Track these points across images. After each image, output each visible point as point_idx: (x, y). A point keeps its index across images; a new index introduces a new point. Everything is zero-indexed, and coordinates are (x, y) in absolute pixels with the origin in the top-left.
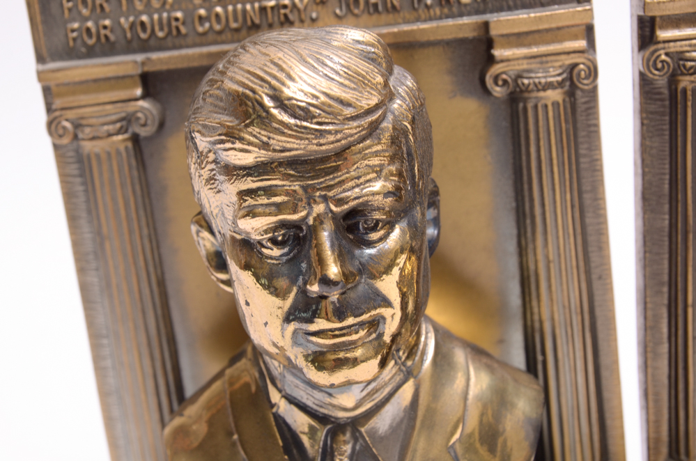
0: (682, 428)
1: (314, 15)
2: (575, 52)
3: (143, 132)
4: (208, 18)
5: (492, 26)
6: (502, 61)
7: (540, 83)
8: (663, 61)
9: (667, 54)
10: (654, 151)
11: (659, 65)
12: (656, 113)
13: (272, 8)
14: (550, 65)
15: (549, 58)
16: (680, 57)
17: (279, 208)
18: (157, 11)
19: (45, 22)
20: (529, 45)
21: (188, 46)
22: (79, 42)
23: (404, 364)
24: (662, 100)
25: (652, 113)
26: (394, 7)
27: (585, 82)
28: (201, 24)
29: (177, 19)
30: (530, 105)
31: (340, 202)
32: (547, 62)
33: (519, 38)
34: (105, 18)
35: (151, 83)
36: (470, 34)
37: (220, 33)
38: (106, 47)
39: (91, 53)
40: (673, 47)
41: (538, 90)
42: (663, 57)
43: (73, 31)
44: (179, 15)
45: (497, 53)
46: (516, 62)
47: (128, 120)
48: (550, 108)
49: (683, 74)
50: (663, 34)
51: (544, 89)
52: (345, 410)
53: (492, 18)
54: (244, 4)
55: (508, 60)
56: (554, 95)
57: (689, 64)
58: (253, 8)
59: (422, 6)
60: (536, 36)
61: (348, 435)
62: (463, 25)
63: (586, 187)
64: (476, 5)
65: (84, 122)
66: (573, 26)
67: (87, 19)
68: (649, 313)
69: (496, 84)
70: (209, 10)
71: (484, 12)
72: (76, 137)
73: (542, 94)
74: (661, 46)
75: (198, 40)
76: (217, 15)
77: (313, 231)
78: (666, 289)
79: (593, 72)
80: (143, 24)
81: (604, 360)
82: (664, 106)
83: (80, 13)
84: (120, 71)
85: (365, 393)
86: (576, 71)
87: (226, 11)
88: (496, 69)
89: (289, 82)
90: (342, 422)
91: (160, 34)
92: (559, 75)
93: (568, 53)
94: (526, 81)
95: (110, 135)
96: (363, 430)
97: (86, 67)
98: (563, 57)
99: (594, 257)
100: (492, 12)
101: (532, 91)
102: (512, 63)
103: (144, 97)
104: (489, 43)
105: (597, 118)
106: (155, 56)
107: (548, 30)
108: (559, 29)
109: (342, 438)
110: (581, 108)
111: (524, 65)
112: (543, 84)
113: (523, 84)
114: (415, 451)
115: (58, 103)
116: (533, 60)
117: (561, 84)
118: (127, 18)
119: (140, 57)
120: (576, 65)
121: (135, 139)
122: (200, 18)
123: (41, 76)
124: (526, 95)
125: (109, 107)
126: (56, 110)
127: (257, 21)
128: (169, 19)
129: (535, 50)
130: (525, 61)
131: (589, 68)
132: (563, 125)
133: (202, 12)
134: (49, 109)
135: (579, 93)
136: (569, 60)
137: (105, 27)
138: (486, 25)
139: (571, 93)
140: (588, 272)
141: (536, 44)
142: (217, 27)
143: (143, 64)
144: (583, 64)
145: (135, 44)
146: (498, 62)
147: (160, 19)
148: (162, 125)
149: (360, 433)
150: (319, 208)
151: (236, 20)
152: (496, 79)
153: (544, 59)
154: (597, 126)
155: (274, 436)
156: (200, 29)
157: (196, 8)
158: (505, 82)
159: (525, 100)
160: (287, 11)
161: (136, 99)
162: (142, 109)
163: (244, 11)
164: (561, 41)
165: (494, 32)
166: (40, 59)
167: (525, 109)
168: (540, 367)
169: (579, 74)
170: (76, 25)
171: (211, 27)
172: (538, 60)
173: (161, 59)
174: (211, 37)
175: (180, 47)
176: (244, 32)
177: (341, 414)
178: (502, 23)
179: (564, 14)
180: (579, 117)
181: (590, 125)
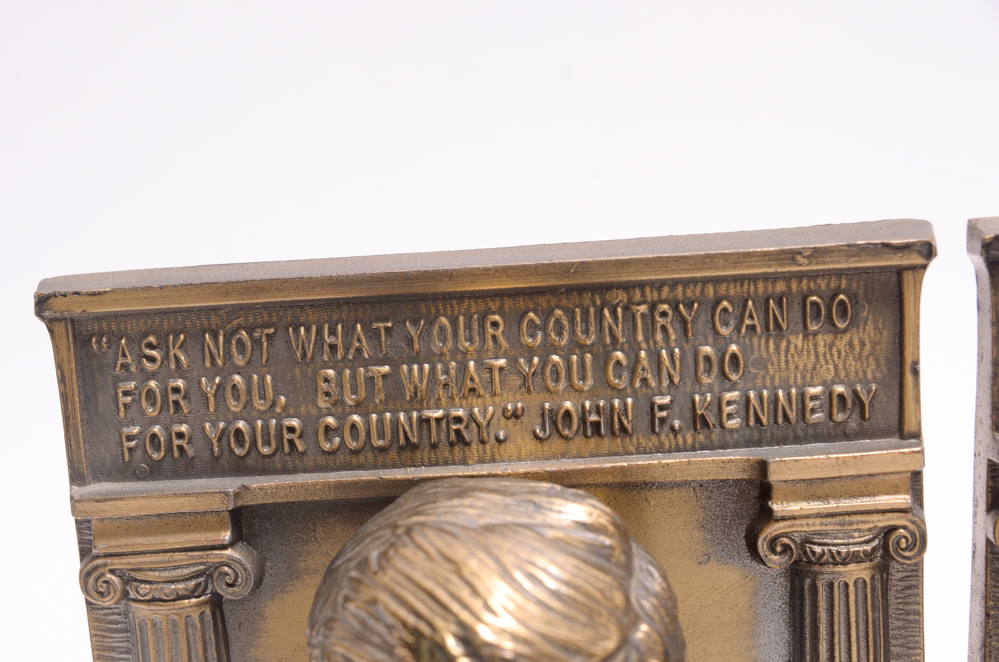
1: (502, 435)
2: (892, 511)
3: (228, 594)
4: (339, 430)
5: (772, 468)
6: (784, 519)
7: (839, 553)
13: (438, 420)
14: (854, 527)
15: (854, 518)
18: (262, 415)
19: (86, 422)
20: (825, 498)
21: (306, 471)
22: (138, 453)
26: (623, 428)
27: (907, 554)
28: (329, 439)
29: (291, 430)
30: (821, 584)
32: (852, 523)
33: (811, 488)
34: (181, 423)
35: (245, 521)
36: (735, 474)
37: (355, 452)
38: (178, 464)
39: (154, 472)
41: (836, 564)
43: (130, 438)
44: (295, 422)
45: (777, 507)
46: (804, 522)
47: (209, 573)
48: (852, 588)
51: (844, 563)
53: (772, 453)
54: (394, 412)
55: (794, 518)
58: (410, 419)
59: (666, 428)
60: (837, 485)
62: (732, 461)
64: (747, 432)
65: (139, 576)
66: (892, 473)
67: (153, 421)
69: (773, 551)
70: (341, 418)
71: (758, 443)
72: (125, 595)
73: (841, 568)
75: (321, 460)
76: (354, 426)
79: (919, 541)
80: (238, 432)
83: (142, 412)
84: (202, 505)
86: (893, 538)
87: (368, 422)
88: (773, 529)
89: (487, 616)
91: (265, 450)
92: (867, 542)
93: (884, 512)
94: (818, 549)
95: (180, 598)
97: (148, 495)
98: (875, 517)
100: (770, 443)
101: (827, 563)
102: (798, 522)
103: (232, 544)
104: (765, 491)
105: (921, 604)
106: (256, 482)
108: (871, 475)
110: (897, 587)
111: (816, 525)
112: (843, 555)
113: (813, 553)
115: (101, 547)
116: (829, 520)
117: (869, 556)
118: (214, 425)
119: (232, 484)
120: (894, 528)
121: (217, 602)
122: (327, 428)
123: (74, 501)
124: (817, 568)
125: (178, 556)
126: (97, 557)
127: (414, 440)
128: (280, 428)
129: (832, 505)
130: (818, 521)
131: (913, 534)
132: (870, 614)
133: (330, 420)
134: (85, 552)
135: (893, 563)
136: (885, 521)
137: (180, 435)
138: (763, 466)
139: (883, 569)
141: (838, 496)
142: (352, 445)
143: (237, 495)
144: (905, 528)
145: (224, 462)
146: (777, 520)
147: (266, 428)
148: (259, 581)
151: (381, 436)
152: (772, 543)
153: (847, 518)
154: (920, 613)
156: (327, 446)
157: (321, 415)
158: (786, 548)
159: (815, 576)
160: (461, 427)
161: (224, 547)
162: (231, 561)
163: (395, 423)
164: (872, 494)
165: (774, 477)
166: (77, 477)
167: (814, 589)
169: (898, 543)
170: (136, 430)
171: (343, 442)
172: (837, 519)
173: (265, 487)
174: (341, 458)
175: (295, 471)
176: (393, 453)
178: (789, 463)
179: (879, 455)
180: (892, 600)
181: (908, 613)
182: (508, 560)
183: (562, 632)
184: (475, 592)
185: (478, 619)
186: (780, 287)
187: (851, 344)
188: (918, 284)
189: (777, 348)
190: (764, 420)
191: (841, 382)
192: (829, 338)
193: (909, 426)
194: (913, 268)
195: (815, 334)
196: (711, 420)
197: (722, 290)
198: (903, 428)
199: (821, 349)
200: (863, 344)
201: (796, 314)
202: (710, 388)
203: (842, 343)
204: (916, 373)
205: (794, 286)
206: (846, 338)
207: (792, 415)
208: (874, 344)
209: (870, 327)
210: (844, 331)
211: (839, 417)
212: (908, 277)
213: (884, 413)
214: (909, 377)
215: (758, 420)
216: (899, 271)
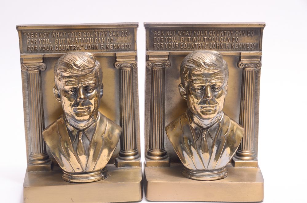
0: (152, 142)
1: (80, 49)
2: (133, 61)
3: (42, 70)
4: (58, 47)
5: (116, 54)
7: (125, 66)
8: (150, 64)
9: (151, 63)
10: (148, 82)
11: (149, 65)
12: (149, 74)
13: (72, 46)
14: (128, 63)
16: (153, 64)
17: (73, 84)
18: (47, 45)
19: (22, 45)
20: (124, 59)
21: (53, 53)
22: (30, 50)
23: (94, 119)
24: (150, 72)
25: (148, 74)
26: (97, 48)
27: (135, 67)
28: (57, 49)
29: (51, 47)
30: (123, 71)
31: (84, 84)
33: (122, 57)
34: (36, 45)
35: (45, 60)
36: (112, 55)
37: (60, 50)
38: (35, 51)
39: (32, 52)
40: (152, 62)
41: (125, 68)
42: (150, 63)
43: (29, 47)
44: (52, 46)
45: (117, 60)
46: (121, 62)
47: (39, 67)
48: (127, 72)
49: (154, 67)
50: (150, 59)
51: (126, 68)
52: (82, 127)
53: (116, 52)
54: (66, 45)
55: (119, 61)
56: (129, 69)
57: (155, 65)
58: (68, 46)
59: (103, 49)
60: (125, 57)
61: (82, 132)
62: (111, 54)
63: (134, 89)
64: (113, 50)
65: (29, 67)
66: (133, 56)
67: (32, 45)
68: (146, 116)
69: (117, 66)
70: (58, 46)
71: (115, 51)
72: (27, 70)
73: (126, 69)
74: (150, 61)
75: (55, 52)
76: (60, 47)
77: (79, 89)
78: (150, 112)
79: (136, 65)
80: (44, 47)
81: (136, 126)
82: (150, 73)
83: (31, 44)
84: (39, 57)
85: (86, 124)
86: (133, 65)
87: (62, 46)
88: (117, 63)
89: (76, 61)
90: (81, 129)
91: (48, 50)
92: (129, 65)
94: (123, 66)
95: (35, 70)
96: (85, 131)
97: (31, 55)
98: (130, 62)
99: (135, 104)
100: (116, 51)
103: (43, 63)
104: (116, 58)
105: (137, 75)
106: (46, 54)
107: (128, 56)
108: (130, 56)
109: (80, 133)
110: (134, 72)
111: (123, 63)
114: (95, 136)
115: (24, 62)
117: (130, 67)
118: (41, 46)
119: (43, 54)
120: (133, 63)
121: (40, 71)
122: (56, 47)
123: (21, 56)
124: (123, 69)
125: (35, 64)
127: (68, 49)
128: (50, 47)
129: (125, 60)
132: (130, 75)
133: (57, 46)
134: (22, 63)
135: (133, 69)
136: (132, 62)
137: (36, 47)
138: (115, 54)
139: (132, 69)
140: (134, 107)
141: (125, 59)
142: (60, 49)
143: (44, 55)
144: (135, 63)
145: (42, 51)
147: (48, 47)
148: (46, 69)
149: (84, 132)
150: (80, 85)
151: (64, 48)
152: (117, 65)
154: (137, 76)
155: (67, 132)
156: (56, 50)
157: (56, 45)
158: (119, 66)
159: (122, 70)
160: (75, 47)
161: (41, 63)
162: (42, 65)
163: (66, 47)
164: (130, 58)
165: (117, 55)
166: (21, 52)
167: (122, 71)
168: (123, 126)
170: (29, 46)
171: (58, 49)
172: (125, 62)
173: (48, 55)
174: (58, 51)
175: (52, 53)
176: (65, 51)
177: (81, 128)
178: (118, 54)
179: (131, 53)
180: (133, 74)
181: (135, 76)
182: (80, 56)
183: (85, 64)
184: (75, 59)
185: (76, 62)
186: (118, 30)
187: (127, 38)
188: (136, 30)
189: (118, 38)
190: (116, 48)
191: (126, 43)
192: (125, 37)
193: (135, 49)
194: (135, 28)
195: (123, 36)
196: (109, 48)
197: (110, 30)
198: (135, 50)
199: (124, 39)
200: (129, 38)
201: (120, 34)
202: (109, 43)
203: (126, 38)
204: (136, 42)
205: (120, 30)
206: (127, 37)
207: (120, 47)
208: (131, 38)
209: (130, 36)
210: (127, 36)
211: (126, 48)
212: (135, 29)
213: (132, 48)
214: (135, 43)
215: (115, 48)
216: (134, 28)
